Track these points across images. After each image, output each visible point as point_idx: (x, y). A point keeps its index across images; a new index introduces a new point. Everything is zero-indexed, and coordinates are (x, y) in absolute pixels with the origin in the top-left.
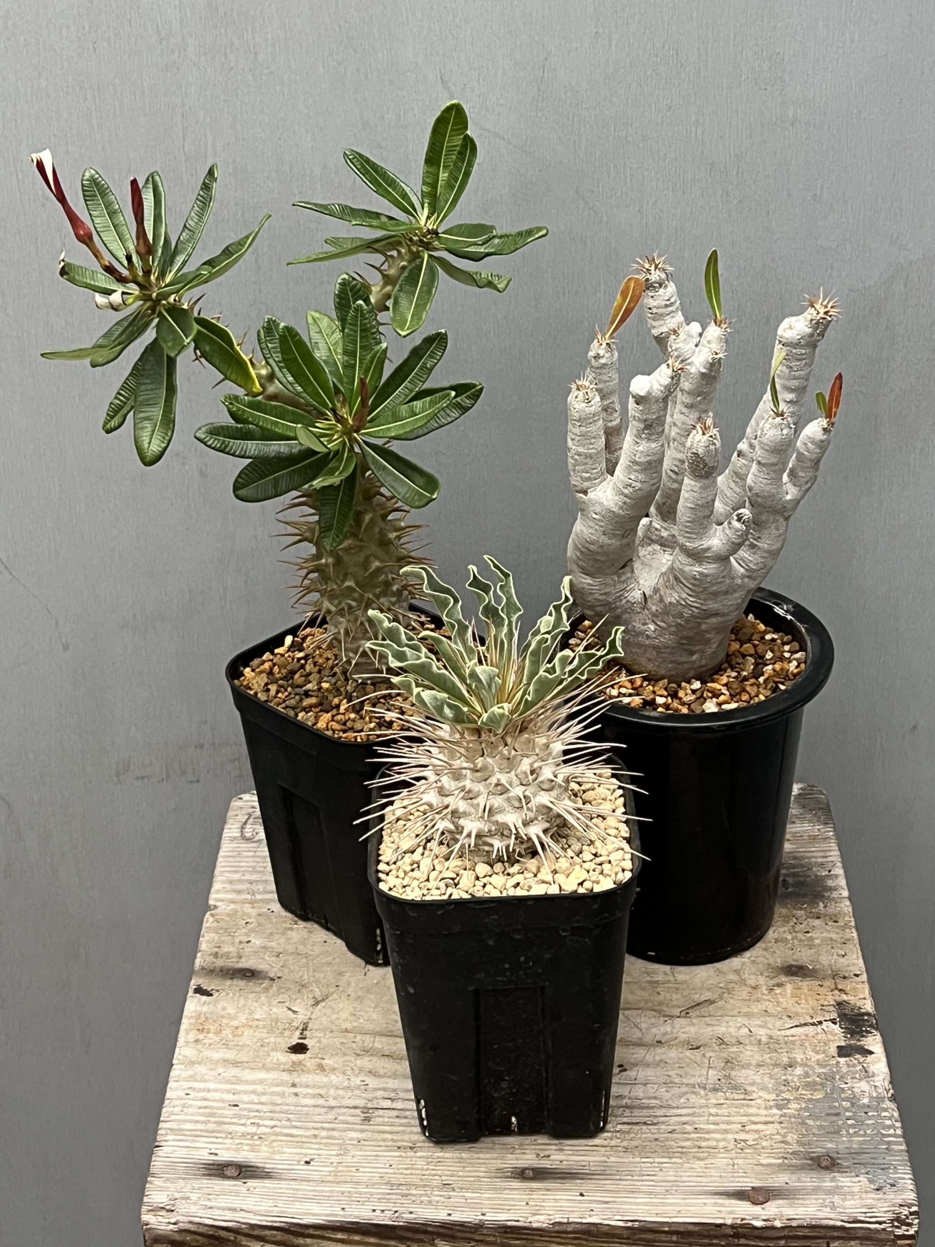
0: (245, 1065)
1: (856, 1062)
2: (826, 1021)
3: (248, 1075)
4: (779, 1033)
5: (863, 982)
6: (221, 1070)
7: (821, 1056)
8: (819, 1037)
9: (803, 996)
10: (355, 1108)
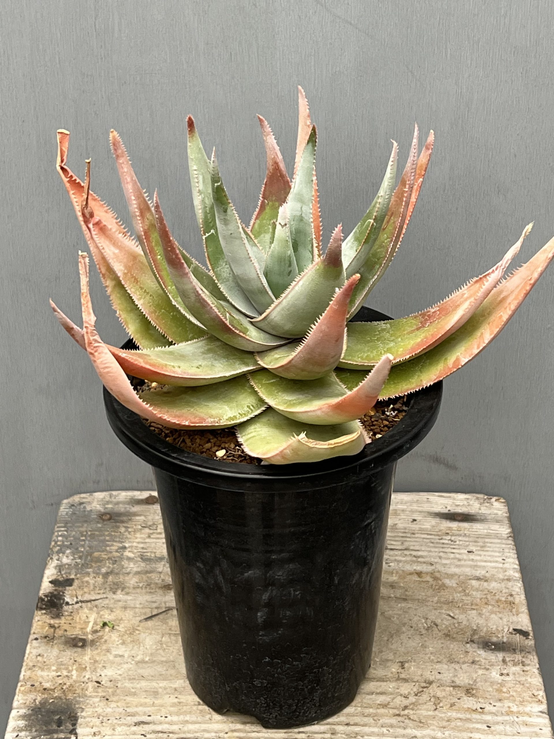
0: (471, 577)
1: (64, 576)
2: (73, 604)
3: (468, 571)
4: (108, 596)
5: (34, 633)
6: (487, 575)
7: (87, 579)
8: (81, 592)
9: (82, 622)
10: (392, 549)
